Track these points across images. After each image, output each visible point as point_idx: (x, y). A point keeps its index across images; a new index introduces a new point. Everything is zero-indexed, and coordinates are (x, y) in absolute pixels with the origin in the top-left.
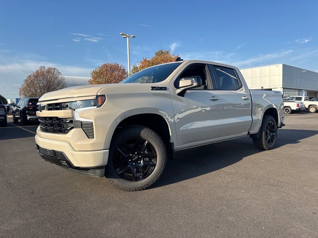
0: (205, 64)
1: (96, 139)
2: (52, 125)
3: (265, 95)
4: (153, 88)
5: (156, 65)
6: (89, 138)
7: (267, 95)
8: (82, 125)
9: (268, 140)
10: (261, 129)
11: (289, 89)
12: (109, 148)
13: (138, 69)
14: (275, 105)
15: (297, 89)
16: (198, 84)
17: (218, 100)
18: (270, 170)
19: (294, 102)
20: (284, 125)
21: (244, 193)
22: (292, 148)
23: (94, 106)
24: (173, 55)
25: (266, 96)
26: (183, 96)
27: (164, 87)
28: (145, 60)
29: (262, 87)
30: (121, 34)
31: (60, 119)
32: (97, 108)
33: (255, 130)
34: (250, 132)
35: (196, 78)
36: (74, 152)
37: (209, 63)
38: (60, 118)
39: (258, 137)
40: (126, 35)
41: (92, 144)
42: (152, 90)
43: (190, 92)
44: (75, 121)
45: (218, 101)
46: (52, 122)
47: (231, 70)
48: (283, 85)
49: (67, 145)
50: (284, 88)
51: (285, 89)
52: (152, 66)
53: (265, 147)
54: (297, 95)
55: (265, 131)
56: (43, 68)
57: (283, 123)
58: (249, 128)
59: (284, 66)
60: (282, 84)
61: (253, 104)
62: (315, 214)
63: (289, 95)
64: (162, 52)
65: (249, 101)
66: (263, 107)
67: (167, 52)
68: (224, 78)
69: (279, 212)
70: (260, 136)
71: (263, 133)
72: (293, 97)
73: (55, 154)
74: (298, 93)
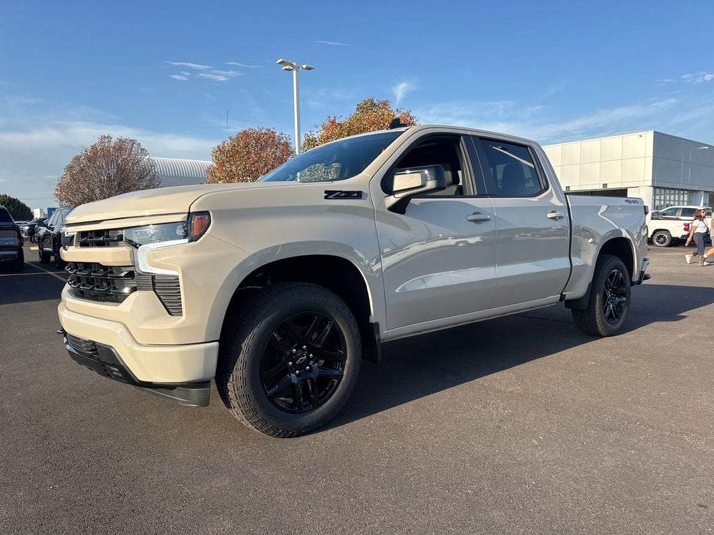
0: (459, 136)
1: (186, 318)
2: (90, 281)
3: (604, 208)
4: (329, 194)
5: (357, 133)
6: (170, 314)
7: (608, 207)
8: (154, 283)
9: (607, 314)
10: (592, 287)
11: (668, 188)
12: (219, 338)
13: (316, 143)
14: (626, 230)
15: (686, 190)
16: (438, 183)
17: (488, 220)
18: (607, 387)
19: (678, 219)
20: (647, 278)
21: (536, 447)
22: (665, 332)
23: (185, 237)
24: (397, 110)
25: (607, 209)
26: (403, 212)
27: (358, 192)
28: (333, 122)
29: (605, 185)
30: (279, 63)
31: (105, 268)
32: (190, 241)
33: (578, 290)
34: (565, 295)
35: (433, 169)
36: (136, 348)
37: (469, 133)
38: (107, 267)
39: (585, 306)
40: (292, 65)
41: (178, 330)
42: (326, 198)
43: (421, 204)
44: (139, 274)
45: (488, 222)
46: (89, 274)
47: (523, 148)
48: (653, 181)
49: (120, 330)
50: (655, 188)
51: (658, 190)
52: (348, 135)
53: (600, 328)
54: (685, 203)
55: (602, 291)
56: (107, 140)
57: (646, 273)
58: (564, 283)
59: (658, 136)
60: (651, 179)
61: (573, 231)
62: (705, 507)
63: (668, 202)
64: (373, 105)
65: (565, 222)
66: (599, 234)
67: (385, 104)
68: (506, 166)
69: (617, 501)
70: (589, 303)
71: (596, 297)
72: (677, 208)
73: (96, 350)
74: (689, 198)
